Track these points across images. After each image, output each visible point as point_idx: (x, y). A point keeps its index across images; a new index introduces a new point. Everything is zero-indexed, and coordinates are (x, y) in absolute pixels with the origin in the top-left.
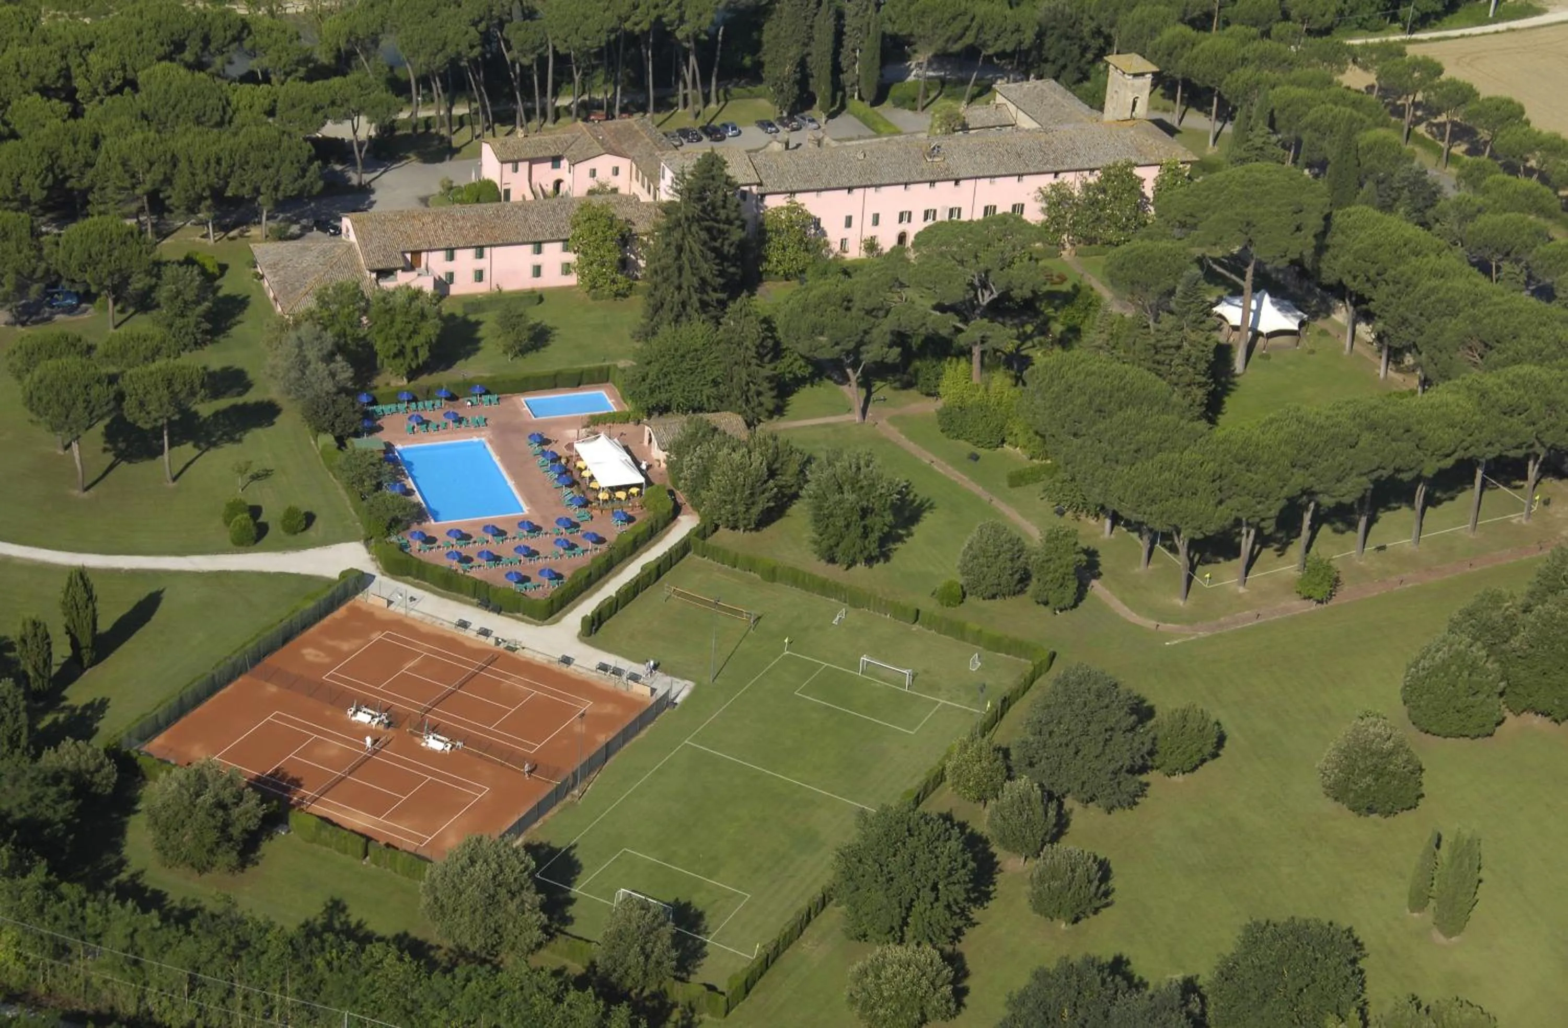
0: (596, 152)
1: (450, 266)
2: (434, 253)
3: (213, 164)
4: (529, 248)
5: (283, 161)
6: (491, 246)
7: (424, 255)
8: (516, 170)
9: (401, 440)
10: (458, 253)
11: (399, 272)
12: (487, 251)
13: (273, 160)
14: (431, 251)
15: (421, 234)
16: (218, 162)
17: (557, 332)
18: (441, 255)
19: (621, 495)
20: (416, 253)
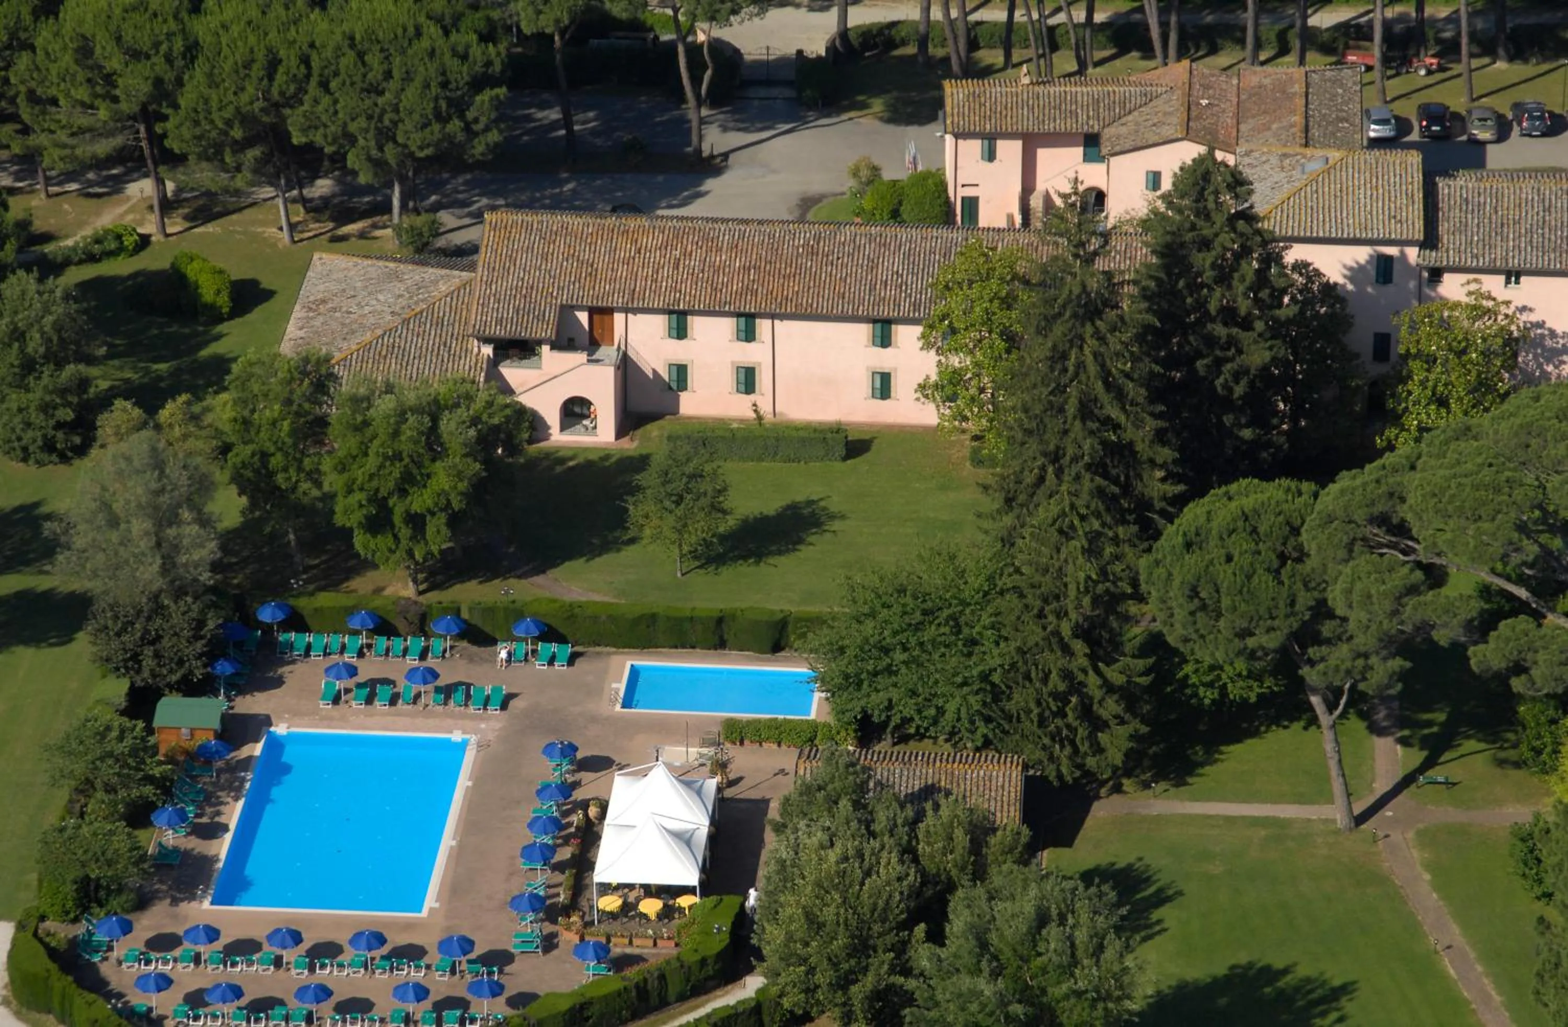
0: (1167, 131)
1: (678, 351)
2: (641, 317)
3: (257, 70)
4: (863, 331)
5: (408, 78)
6: (773, 316)
7: (619, 318)
8: (991, 156)
9: (296, 714)
10: (697, 324)
11: (545, 349)
12: (763, 326)
13: (388, 75)
14: (636, 311)
15: (623, 271)
16: (273, 64)
17: (836, 525)
18: (659, 323)
19: (651, 907)
20: (602, 313)
